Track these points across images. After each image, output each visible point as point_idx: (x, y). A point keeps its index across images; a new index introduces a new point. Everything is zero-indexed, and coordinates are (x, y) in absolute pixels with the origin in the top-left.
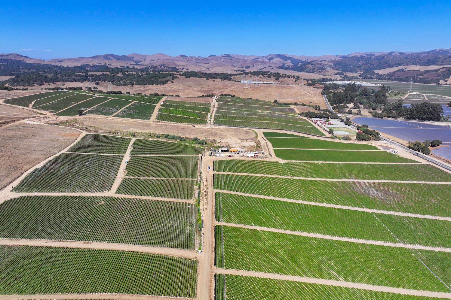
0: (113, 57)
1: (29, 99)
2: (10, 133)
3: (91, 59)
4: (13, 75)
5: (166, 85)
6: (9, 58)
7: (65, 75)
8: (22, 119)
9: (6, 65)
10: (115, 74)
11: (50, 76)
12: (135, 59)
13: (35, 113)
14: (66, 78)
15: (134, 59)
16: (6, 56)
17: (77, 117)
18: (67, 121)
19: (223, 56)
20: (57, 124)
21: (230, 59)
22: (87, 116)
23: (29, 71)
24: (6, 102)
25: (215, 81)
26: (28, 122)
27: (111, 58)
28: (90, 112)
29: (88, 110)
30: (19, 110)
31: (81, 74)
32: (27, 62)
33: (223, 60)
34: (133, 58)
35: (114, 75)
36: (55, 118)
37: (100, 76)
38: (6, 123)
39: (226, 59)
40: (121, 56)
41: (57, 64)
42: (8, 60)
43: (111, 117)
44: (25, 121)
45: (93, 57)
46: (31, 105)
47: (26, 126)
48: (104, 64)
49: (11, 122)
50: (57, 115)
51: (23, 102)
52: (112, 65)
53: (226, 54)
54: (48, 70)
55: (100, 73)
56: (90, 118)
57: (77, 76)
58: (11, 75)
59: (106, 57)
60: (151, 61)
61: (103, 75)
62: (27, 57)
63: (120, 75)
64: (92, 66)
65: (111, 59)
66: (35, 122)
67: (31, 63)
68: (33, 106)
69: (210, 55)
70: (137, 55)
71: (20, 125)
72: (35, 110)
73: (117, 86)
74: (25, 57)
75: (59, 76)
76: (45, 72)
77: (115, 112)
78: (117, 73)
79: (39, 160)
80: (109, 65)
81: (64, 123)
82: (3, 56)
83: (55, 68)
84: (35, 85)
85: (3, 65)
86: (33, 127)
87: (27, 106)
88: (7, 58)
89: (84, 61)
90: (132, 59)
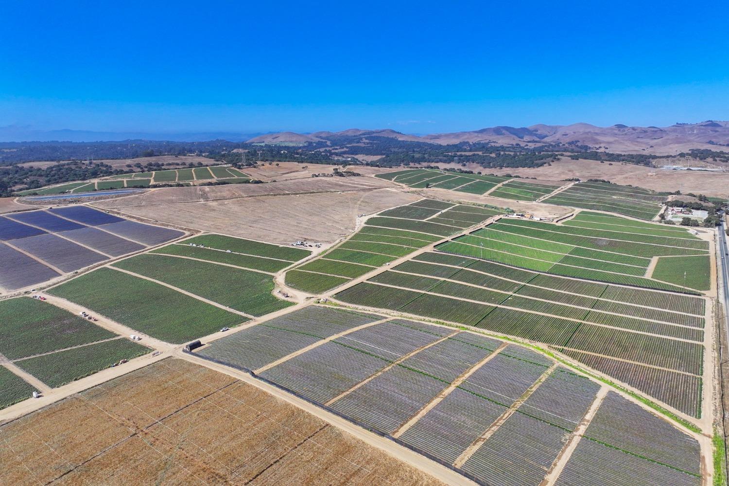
0: (507, 130)
1: (393, 175)
2: (377, 194)
3: (476, 134)
4: (384, 155)
5: (540, 169)
6: (383, 136)
7: (432, 155)
8: (386, 187)
9: (378, 143)
10: (488, 154)
11: (417, 156)
12: (539, 132)
13: (395, 185)
14: (434, 158)
15: (537, 133)
16: (380, 132)
17: (425, 189)
18: (416, 191)
19: (703, 124)
20: (408, 192)
21: (711, 131)
22: (432, 189)
23: (400, 150)
24: (376, 176)
25: (612, 164)
26: (389, 190)
27: (504, 131)
28: (435, 186)
29: (434, 184)
30: (385, 182)
31: (450, 154)
32: (400, 139)
33: (695, 132)
34: (536, 131)
35: (486, 156)
36: (408, 189)
37: (469, 156)
38: (376, 189)
39: (702, 129)
40: (519, 129)
41: (432, 142)
42: (380, 137)
43: (451, 191)
44: (388, 189)
45: (480, 131)
46: (393, 179)
47: (388, 192)
48: (487, 141)
49: (379, 188)
50: (410, 187)
51: (388, 176)
52: (497, 143)
53: (709, 121)
54: (418, 150)
55: (471, 153)
56: (433, 190)
57: (445, 157)
58: (382, 154)
59: (498, 131)
60: (564, 135)
61: (474, 155)
62: (400, 133)
63: (493, 155)
64: (471, 143)
65: (504, 133)
66: (394, 190)
67: (404, 141)
68: (395, 180)
69: (675, 124)
70: (544, 126)
71: (384, 191)
72: (395, 183)
73: (485, 168)
74: (398, 133)
75: (426, 156)
76: (414, 151)
77: (456, 187)
78: (491, 153)
79: (391, 207)
80: (493, 142)
81: (413, 192)
82: (377, 132)
83: (427, 147)
84: (402, 165)
85: (376, 143)
86: (391, 192)
87: (391, 180)
88: (380, 135)
89: (465, 137)
90: (534, 132)
